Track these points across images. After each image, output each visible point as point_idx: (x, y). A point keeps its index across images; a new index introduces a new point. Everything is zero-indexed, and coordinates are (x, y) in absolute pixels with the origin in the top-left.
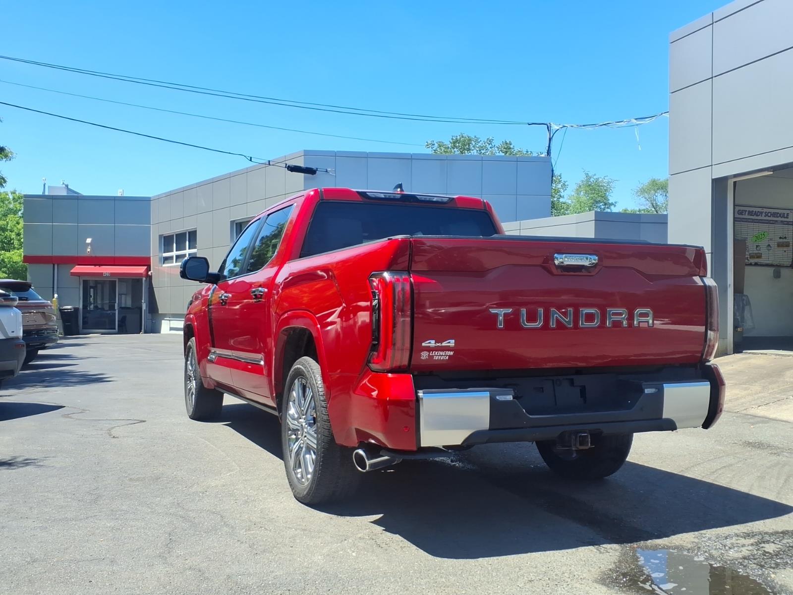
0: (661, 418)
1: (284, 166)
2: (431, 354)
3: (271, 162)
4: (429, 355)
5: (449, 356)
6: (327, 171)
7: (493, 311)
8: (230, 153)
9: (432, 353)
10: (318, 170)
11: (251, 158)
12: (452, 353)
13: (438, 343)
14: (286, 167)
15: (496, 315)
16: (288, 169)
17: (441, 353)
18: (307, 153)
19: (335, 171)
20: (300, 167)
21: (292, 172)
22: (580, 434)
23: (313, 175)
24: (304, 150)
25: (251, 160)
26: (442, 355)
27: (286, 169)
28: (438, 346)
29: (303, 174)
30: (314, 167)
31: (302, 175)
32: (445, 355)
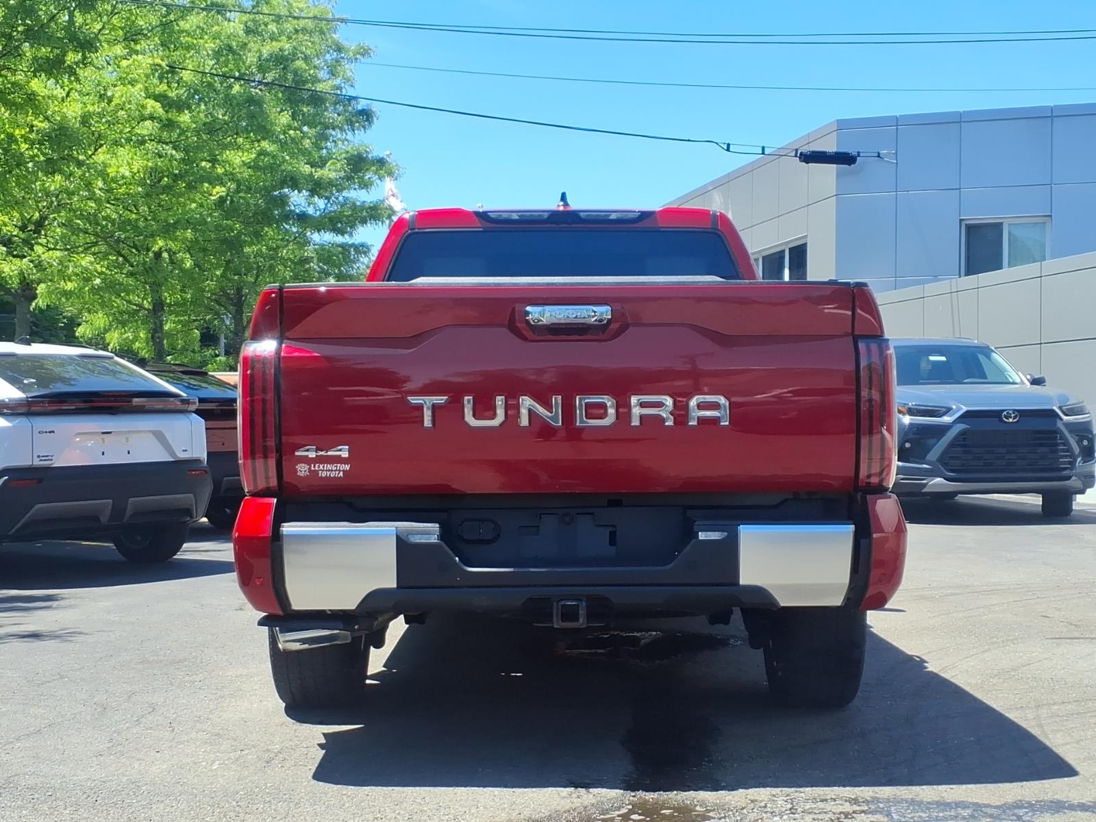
0: (737, 584)
1: (793, 154)
2: (312, 469)
3: (766, 149)
4: (310, 469)
5: (343, 471)
6: (879, 156)
7: (414, 400)
8: (689, 140)
9: (314, 467)
10: (861, 155)
11: (729, 145)
12: (347, 467)
13: (322, 451)
14: (796, 156)
15: (419, 408)
16: (800, 158)
17: (329, 467)
18: (842, 125)
19: (896, 153)
20: (824, 153)
21: (807, 163)
22: (563, 603)
23: (850, 165)
24: (838, 121)
25: (728, 150)
26: (332, 470)
27: (798, 159)
28: (321, 455)
29: (835, 165)
30: (852, 151)
31: (833, 167)
32: (336, 470)
